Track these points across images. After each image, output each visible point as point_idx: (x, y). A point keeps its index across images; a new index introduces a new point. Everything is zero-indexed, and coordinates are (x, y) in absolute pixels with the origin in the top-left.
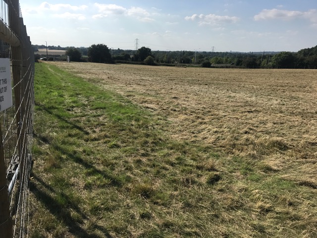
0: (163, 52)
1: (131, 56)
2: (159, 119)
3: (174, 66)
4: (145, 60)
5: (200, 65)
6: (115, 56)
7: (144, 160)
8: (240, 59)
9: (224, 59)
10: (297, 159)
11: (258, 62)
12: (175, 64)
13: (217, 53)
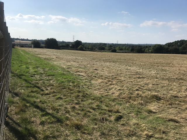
0: (89, 43)
1: (70, 45)
2: (86, 82)
3: (95, 51)
4: (78, 48)
5: (110, 51)
6: (60, 45)
7: (77, 106)
8: (133, 48)
9: (124, 48)
10: (166, 105)
11: (143, 50)
12: (96, 50)
13: (120, 44)
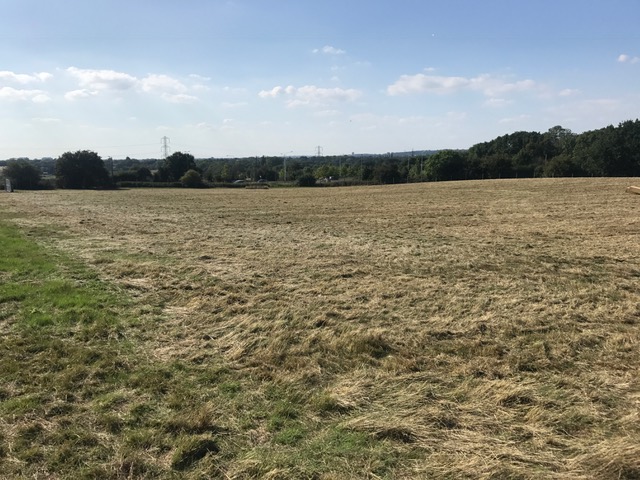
0: (222, 160)
1: (153, 172)
2: (142, 312)
3: (244, 186)
4: (182, 178)
5: (295, 182)
6: (116, 173)
8: (370, 168)
9: (340, 168)
11: (401, 171)
12: (245, 183)
